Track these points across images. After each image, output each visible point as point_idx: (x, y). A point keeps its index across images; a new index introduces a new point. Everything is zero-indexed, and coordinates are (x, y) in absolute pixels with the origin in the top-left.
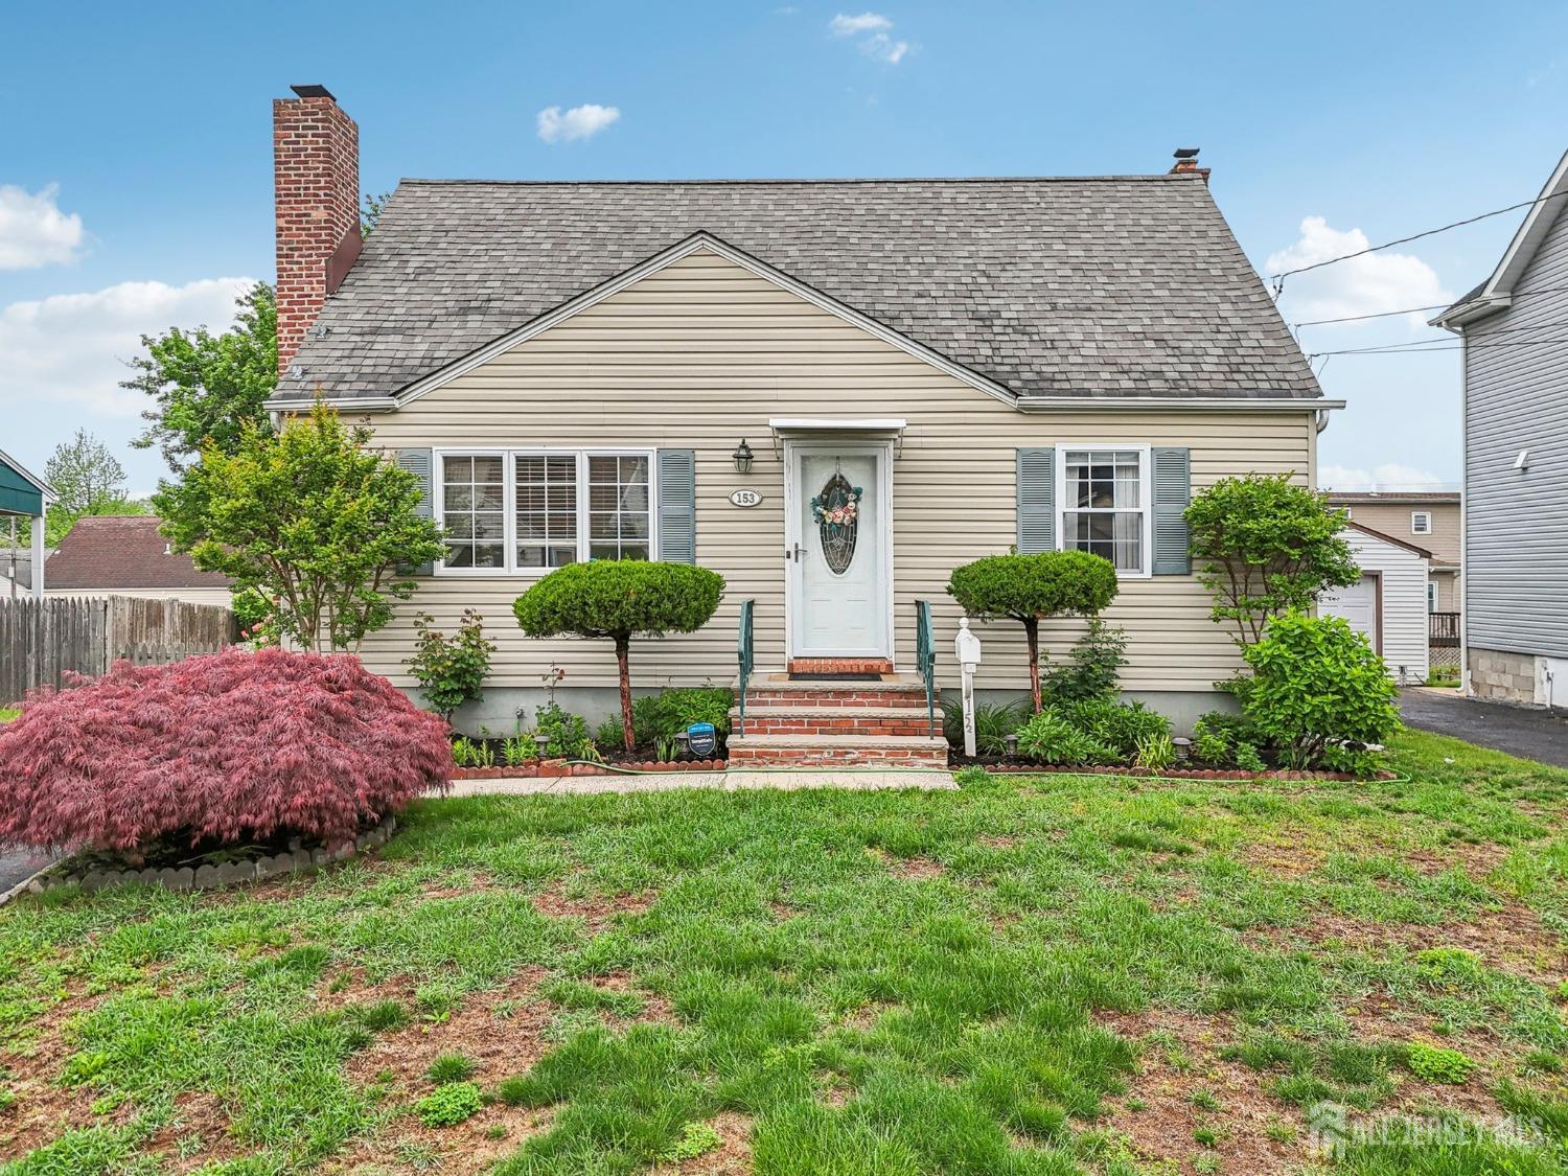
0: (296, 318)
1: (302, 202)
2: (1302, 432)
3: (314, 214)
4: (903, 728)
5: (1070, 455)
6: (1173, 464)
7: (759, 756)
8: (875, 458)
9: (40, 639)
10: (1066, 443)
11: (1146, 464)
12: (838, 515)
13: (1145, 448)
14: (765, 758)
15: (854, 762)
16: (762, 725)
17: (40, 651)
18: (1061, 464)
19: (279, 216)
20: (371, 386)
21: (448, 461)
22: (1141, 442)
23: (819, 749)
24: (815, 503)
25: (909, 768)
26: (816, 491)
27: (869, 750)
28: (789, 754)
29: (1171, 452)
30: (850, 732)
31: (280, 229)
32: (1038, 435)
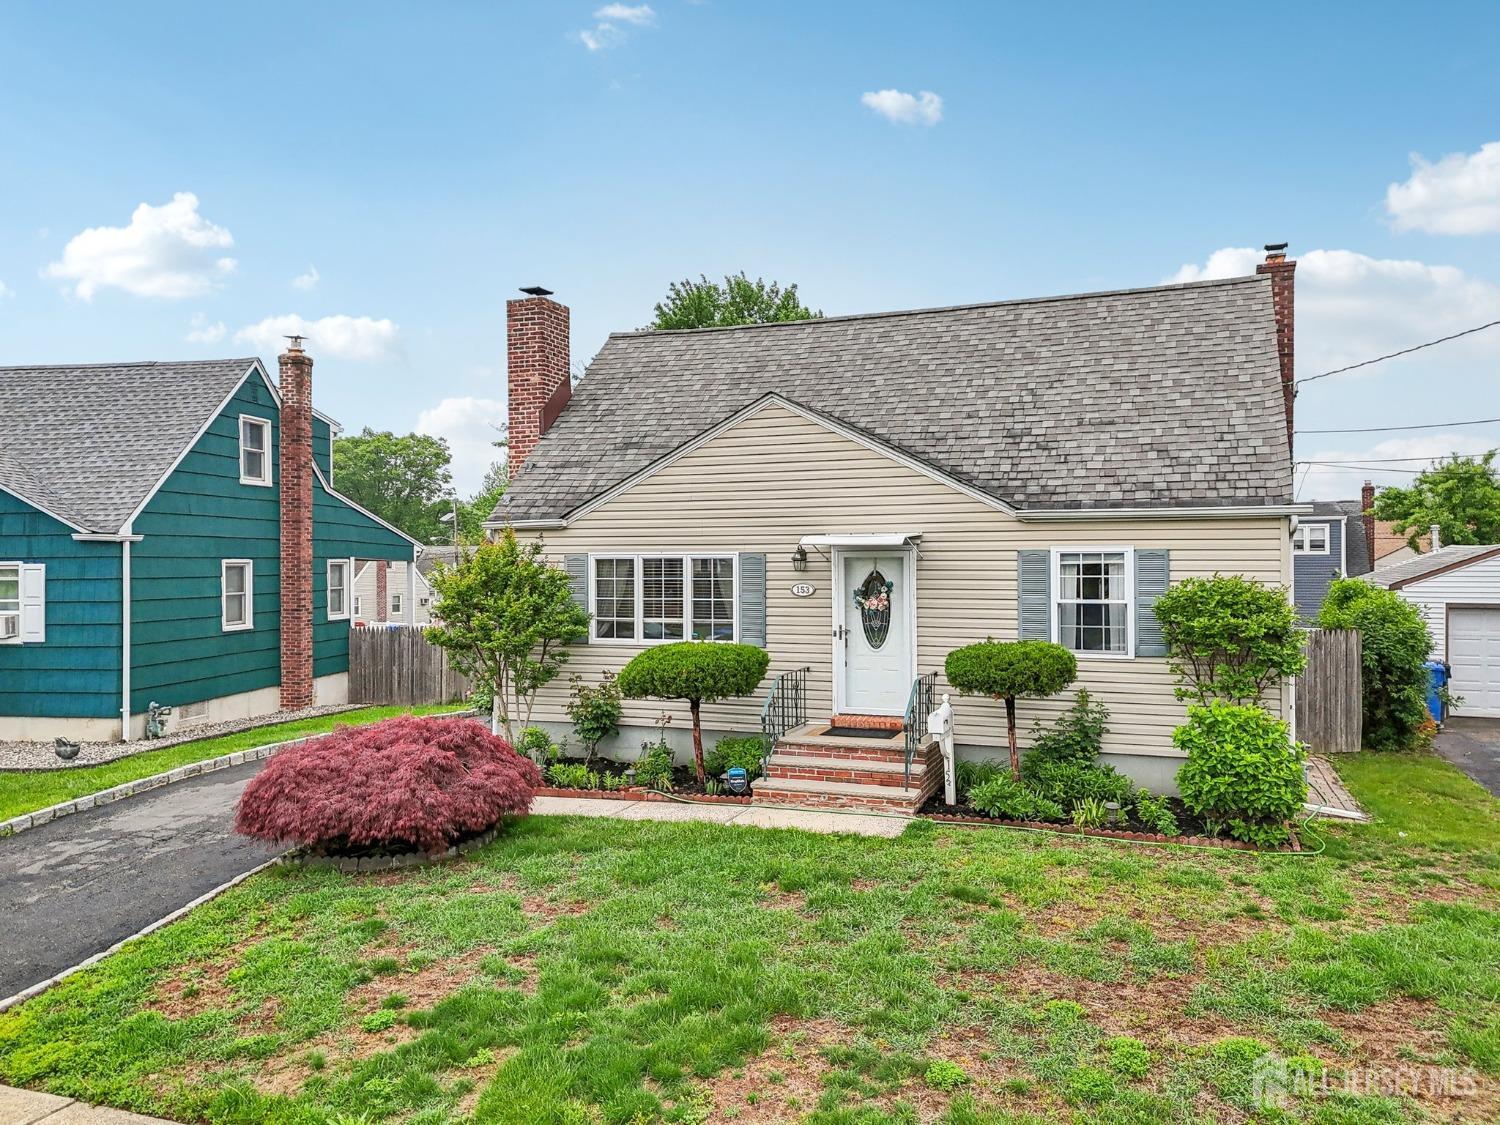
0: (521, 452)
1: (525, 371)
2: (1274, 533)
3: (532, 378)
4: (888, 780)
5: (1063, 556)
6: (1154, 563)
7: (774, 796)
8: (902, 559)
9: (401, 656)
10: (1060, 545)
11: (1129, 561)
12: (873, 603)
13: (1129, 551)
14: (779, 798)
15: (843, 806)
16: (784, 772)
17: (401, 665)
18: (1055, 563)
19: (510, 381)
20: (551, 510)
21: (599, 562)
22: (1123, 546)
23: (818, 794)
24: (856, 593)
25: (880, 813)
26: (858, 582)
27: (855, 798)
28: (795, 796)
29: (1152, 555)
30: (848, 781)
31: (511, 390)
32: (1034, 540)
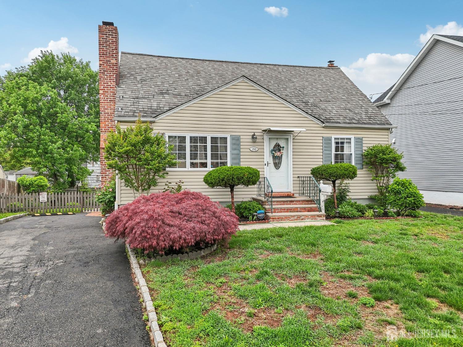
1: (108, 57)
2: (387, 134)
3: (112, 61)
5: (335, 139)
6: (359, 141)
8: (287, 139)
10: (335, 135)
11: (353, 141)
12: (277, 154)
13: (352, 137)
14: (280, 219)
15: (302, 219)
18: (333, 141)
19: (100, 61)
20: (145, 114)
21: (169, 137)
22: (352, 135)
23: (294, 216)
24: (272, 151)
25: (316, 220)
26: (272, 148)
27: (306, 216)
28: (286, 218)
29: (359, 138)
30: (297, 212)
31: (101, 65)
32: (328, 133)
